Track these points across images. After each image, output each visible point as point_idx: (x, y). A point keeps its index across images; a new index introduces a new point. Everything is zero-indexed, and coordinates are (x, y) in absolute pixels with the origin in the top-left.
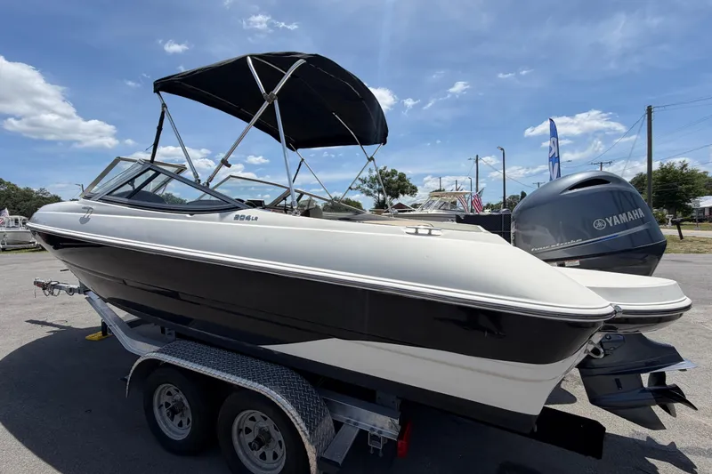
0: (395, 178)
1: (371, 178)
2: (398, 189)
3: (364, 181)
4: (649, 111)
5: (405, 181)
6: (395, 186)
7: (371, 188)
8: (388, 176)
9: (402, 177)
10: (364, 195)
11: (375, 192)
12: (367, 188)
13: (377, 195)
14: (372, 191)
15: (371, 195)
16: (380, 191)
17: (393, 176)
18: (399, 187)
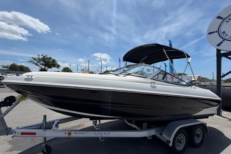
0: (51, 60)
1: (39, 59)
2: (52, 65)
3: (35, 59)
6: (51, 63)
7: (39, 62)
8: (48, 59)
9: (54, 61)
10: (34, 65)
11: (40, 65)
12: (36, 62)
13: (41, 66)
14: (39, 64)
15: (38, 65)
16: (42, 64)
17: (50, 60)
18: (53, 64)
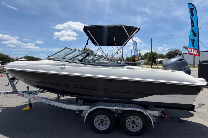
0: (90, 51)
4: (151, 39)
5: (92, 52)
8: (87, 50)
